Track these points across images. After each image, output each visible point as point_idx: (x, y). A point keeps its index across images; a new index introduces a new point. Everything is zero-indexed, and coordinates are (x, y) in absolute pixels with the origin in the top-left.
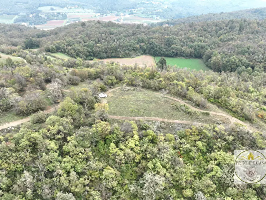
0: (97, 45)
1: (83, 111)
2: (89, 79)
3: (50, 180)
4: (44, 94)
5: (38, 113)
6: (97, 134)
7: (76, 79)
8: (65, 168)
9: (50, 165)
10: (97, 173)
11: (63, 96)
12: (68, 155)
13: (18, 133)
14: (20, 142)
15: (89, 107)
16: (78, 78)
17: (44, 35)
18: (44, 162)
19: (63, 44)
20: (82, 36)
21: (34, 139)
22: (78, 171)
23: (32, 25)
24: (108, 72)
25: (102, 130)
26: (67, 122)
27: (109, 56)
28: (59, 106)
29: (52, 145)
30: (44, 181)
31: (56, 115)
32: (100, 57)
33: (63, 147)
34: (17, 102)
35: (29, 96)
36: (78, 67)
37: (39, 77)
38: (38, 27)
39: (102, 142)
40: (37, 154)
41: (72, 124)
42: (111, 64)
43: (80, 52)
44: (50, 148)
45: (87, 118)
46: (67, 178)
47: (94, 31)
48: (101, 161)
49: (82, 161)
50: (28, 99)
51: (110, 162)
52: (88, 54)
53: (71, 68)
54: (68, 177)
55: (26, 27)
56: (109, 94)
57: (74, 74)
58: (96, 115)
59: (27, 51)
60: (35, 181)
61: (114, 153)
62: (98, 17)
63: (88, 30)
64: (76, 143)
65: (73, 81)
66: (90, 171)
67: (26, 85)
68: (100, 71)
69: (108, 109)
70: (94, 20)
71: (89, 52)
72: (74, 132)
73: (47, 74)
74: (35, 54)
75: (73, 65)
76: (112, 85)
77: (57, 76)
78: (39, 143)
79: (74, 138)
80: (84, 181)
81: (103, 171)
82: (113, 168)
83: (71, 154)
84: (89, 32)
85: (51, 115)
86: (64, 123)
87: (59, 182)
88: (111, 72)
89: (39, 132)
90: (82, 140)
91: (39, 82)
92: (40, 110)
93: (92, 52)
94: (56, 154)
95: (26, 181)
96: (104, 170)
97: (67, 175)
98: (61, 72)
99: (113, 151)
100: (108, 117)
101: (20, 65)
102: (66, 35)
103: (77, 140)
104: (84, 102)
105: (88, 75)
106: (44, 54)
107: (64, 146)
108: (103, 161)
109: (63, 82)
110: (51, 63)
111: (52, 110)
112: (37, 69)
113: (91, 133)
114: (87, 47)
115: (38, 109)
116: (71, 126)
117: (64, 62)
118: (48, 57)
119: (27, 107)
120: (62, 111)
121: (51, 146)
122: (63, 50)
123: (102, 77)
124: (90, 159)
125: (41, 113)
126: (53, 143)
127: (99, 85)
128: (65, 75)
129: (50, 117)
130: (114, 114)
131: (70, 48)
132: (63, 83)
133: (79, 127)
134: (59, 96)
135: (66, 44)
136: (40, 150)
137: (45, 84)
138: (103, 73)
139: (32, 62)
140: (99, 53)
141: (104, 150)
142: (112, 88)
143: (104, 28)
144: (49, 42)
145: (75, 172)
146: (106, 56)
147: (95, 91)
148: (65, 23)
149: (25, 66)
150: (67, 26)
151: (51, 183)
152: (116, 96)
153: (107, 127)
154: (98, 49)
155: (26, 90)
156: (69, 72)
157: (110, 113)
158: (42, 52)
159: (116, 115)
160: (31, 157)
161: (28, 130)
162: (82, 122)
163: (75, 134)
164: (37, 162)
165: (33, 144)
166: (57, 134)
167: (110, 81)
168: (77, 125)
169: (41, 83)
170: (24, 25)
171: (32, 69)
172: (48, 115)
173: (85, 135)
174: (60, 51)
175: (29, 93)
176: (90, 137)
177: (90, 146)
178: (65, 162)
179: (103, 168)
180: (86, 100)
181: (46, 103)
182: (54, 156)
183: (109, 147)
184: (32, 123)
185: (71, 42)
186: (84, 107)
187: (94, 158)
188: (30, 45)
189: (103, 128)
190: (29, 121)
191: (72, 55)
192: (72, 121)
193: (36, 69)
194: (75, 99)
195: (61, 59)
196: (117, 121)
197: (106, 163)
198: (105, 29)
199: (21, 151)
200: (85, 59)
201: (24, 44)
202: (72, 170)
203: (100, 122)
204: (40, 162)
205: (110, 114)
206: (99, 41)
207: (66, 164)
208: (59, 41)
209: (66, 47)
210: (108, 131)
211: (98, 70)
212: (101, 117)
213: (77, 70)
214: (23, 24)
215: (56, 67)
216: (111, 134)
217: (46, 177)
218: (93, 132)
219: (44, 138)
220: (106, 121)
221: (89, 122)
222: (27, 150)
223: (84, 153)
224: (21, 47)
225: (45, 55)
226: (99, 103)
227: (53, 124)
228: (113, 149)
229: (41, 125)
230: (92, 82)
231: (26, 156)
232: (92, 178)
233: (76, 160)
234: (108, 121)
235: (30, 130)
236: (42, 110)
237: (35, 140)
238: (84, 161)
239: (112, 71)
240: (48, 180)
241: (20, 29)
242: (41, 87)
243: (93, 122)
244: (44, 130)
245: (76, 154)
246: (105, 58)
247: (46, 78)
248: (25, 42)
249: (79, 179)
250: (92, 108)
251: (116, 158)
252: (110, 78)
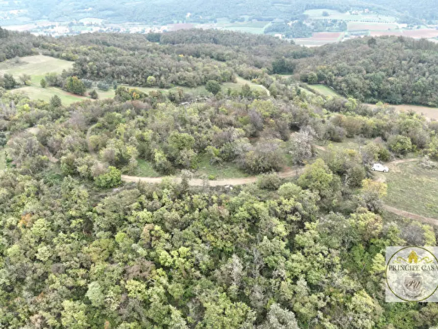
0: (390, 78)
1: (339, 187)
2: (363, 135)
3: (266, 280)
4: (285, 146)
5: (271, 174)
6: (355, 231)
7: (339, 132)
8: (293, 269)
9: (271, 258)
10: (341, 295)
11: (313, 156)
12: (301, 251)
13: (236, 197)
14: (236, 210)
15: (351, 182)
16: (344, 130)
17: (303, 54)
18: (263, 251)
19: (330, 71)
20: (366, 61)
21: (256, 211)
22: (311, 281)
23: (288, 38)
24: (400, 129)
25: (366, 227)
26: (310, 198)
27: (408, 101)
28: (303, 171)
29: (281, 228)
30: (257, 278)
31: (295, 183)
32: (389, 101)
33: (295, 236)
34: (244, 151)
35: (262, 145)
36: (348, 113)
37: (283, 119)
38: (297, 41)
39: (362, 247)
40: (255, 235)
41: (317, 203)
42: (408, 114)
43: (356, 88)
44: (276, 232)
45: (345, 199)
46: (291, 286)
47: (389, 53)
48: (353, 279)
49: (320, 267)
50: (261, 150)
51: (369, 285)
52: (370, 92)
53: (336, 111)
54: (293, 286)
55: (280, 40)
56: (393, 168)
57: (338, 122)
58: (361, 199)
59: (273, 77)
60: (245, 274)
61: (380, 272)
62: (401, 30)
63: (378, 52)
64: (318, 236)
65: (334, 133)
66: (331, 288)
67: (261, 129)
68: (384, 125)
69: (385, 193)
70: (392, 34)
71: (372, 90)
72: (318, 218)
73: (295, 116)
74: (284, 84)
75: (340, 108)
76: (403, 152)
77: (309, 122)
78: (262, 220)
79: (315, 227)
80: (316, 301)
81: (353, 295)
82: (371, 296)
83: (306, 250)
84: (379, 55)
85: (287, 181)
86: (306, 198)
87: (279, 287)
88: (404, 130)
89: (265, 202)
90: (328, 234)
91: (281, 126)
92: (273, 170)
93: (377, 90)
94: (284, 244)
95: (233, 269)
96: (355, 294)
97: (292, 282)
98: (318, 117)
99: (378, 267)
100: (383, 207)
101: (259, 97)
102: (338, 57)
103: (321, 232)
104: (345, 172)
105: (362, 129)
106: (298, 84)
107: (297, 235)
108: (356, 278)
109: (317, 133)
110: (305, 100)
111: (291, 173)
112: (283, 106)
113: (345, 227)
114: (370, 81)
115: (271, 167)
116: (314, 206)
117: (325, 101)
118: (302, 90)
119: (256, 161)
120: (306, 180)
121: (278, 228)
122: (328, 82)
123: (386, 136)
124: (335, 269)
125: (273, 175)
126: (283, 225)
127: (378, 149)
128: (323, 122)
129: (286, 185)
130: (395, 204)
131: (340, 78)
132: (317, 135)
133: (328, 212)
134: (306, 154)
135: (336, 72)
136: (262, 231)
137: (289, 131)
138: (389, 128)
139: (278, 96)
140: (389, 94)
141: (362, 260)
142: (401, 159)
143: (408, 50)
144: (309, 67)
145: (306, 281)
146: (402, 100)
147: (369, 158)
148: (341, 37)
149: (265, 100)
150: (344, 42)
151: (266, 285)
152: (405, 174)
153: (377, 224)
154: (389, 86)
155: (260, 136)
156: (330, 119)
157: (388, 201)
158: (296, 81)
159: (398, 207)
160: (247, 236)
161: (250, 195)
162: (335, 205)
163: (319, 222)
164: (254, 247)
165: (253, 218)
166: (290, 213)
167: (399, 145)
168: (324, 207)
169: (284, 128)
170: (277, 38)
171: (275, 105)
172: (284, 181)
173: (335, 227)
174: (323, 82)
175: (263, 141)
176: (343, 233)
177: (340, 247)
178: (293, 260)
179: (353, 290)
180: (349, 170)
181: (285, 161)
182: (279, 246)
183: (373, 260)
184: (258, 187)
185: (344, 70)
186: (343, 181)
187: (342, 269)
188: (281, 69)
189: (368, 224)
190: (255, 183)
191: (341, 92)
192: (319, 199)
193: (280, 106)
194: (331, 165)
195: (322, 96)
196: (397, 218)
197: (362, 284)
198: (410, 51)
199: (235, 224)
200: (363, 101)
201: (271, 66)
202: (302, 277)
203: (366, 213)
204: (258, 248)
205: (386, 203)
206: (394, 72)
207: (295, 264)
208: (325, 67)
209: (334, 77)
210: (377, 230)
211: (382, 122)
212: (369, 205)
213: (344, 118)
214: (276, 35)
215: (311, 108)
216: (382, 238)
217: (261, 273)
218: (350, 225)
219: (270, 214)
220: (376, 214)
221: (347, 207)
222: (244, 226)
223: (327, 256)
224: (267, 70)
225: (298, 86)
226: (372, 179)
227: (288, 196)
228: (380, 265)
229: (270, 193)
230: (365, 142)
231: (239, 233)
232: (331, 300)
233: (312, 263)
234: (381, 214)
235: (253, 197)
236: (277, 171)
237: (257, 213)
238: (324, 269)
239: (407, 129)
240: (263, 280)
241: (271, 43)
242: (282, 136)
243: (352, 210)
244: (274, 203)
245: (313, 254)
246: (400, 104)
247: (293, 123)
248: (273, 64)
249: (310, 295)
250: (356, 185)
251: (381, 283)
252: (402, 140)
